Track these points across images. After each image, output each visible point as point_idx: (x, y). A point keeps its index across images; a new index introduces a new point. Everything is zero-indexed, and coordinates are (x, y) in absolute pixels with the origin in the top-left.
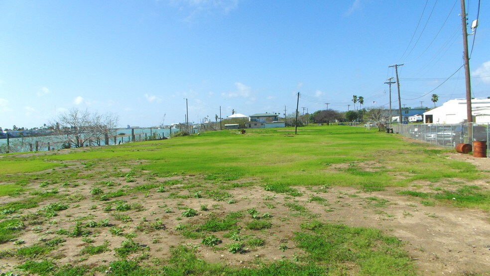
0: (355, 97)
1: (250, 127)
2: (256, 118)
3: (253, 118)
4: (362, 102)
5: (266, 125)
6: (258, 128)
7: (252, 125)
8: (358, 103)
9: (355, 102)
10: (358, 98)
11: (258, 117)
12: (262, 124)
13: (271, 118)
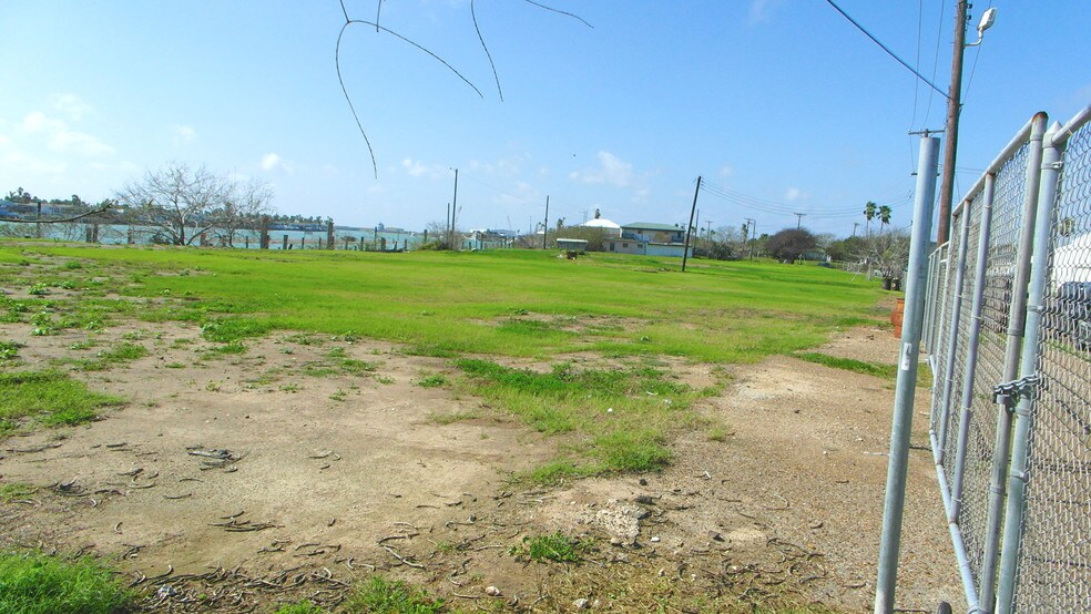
0: (872, 205)
1: (612, 249)
2: (636, 233)
3: (629, 232)
4: (885, 220)
5: (648, 248)
6: (631, 253)
7: (618, 246)
8: (877, 222)
9: (869, 219)
10: (878, 210)
11: (640, 230)
12: (640, 246)
13: (669, 236)
